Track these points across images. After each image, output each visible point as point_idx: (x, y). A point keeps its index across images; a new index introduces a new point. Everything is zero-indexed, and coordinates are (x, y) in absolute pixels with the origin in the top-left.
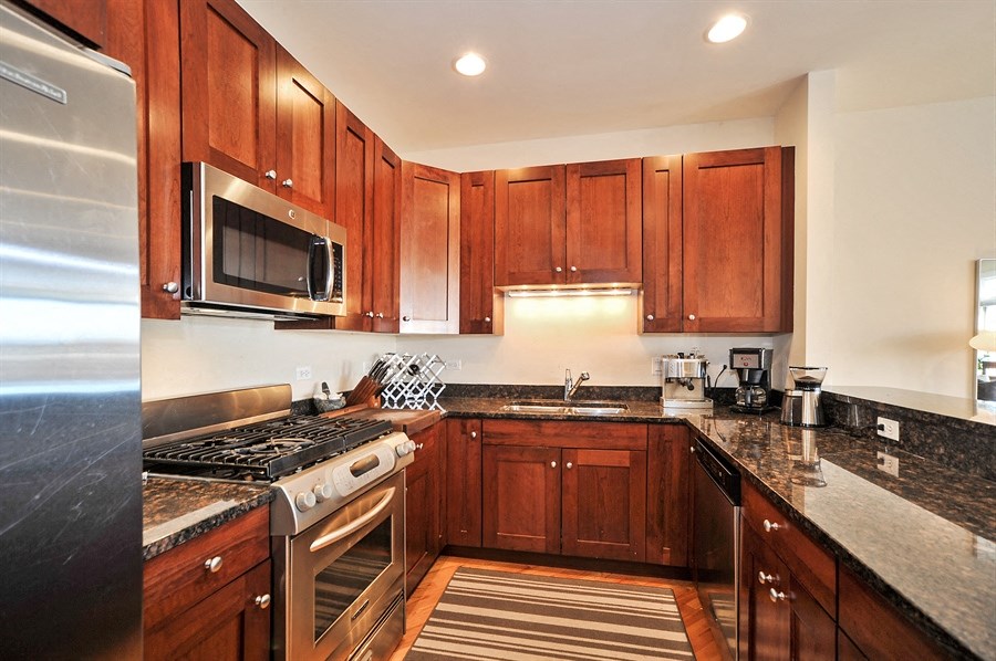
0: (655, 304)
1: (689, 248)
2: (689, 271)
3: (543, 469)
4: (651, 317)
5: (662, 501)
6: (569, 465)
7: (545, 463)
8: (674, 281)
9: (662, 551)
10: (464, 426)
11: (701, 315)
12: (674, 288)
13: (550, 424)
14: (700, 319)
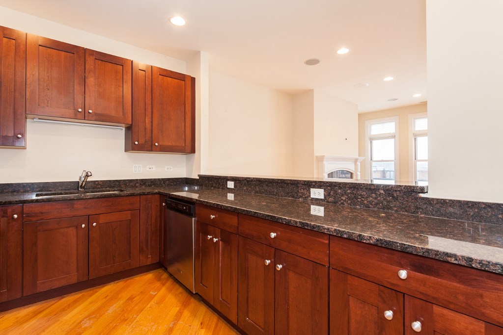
0: (138, 136)
1: (155, 111)
2: (155, 122)
3: (75, 230)
4: (136, 143)
5: (147, 233)
6: (95, 224)
7: (77, 227)
8: (148, 126)
9: (148, 258)
10: (5, 212)
11: (161, 144)
12: (148, 129)
13: (80, 202)
14: (160, 145)
